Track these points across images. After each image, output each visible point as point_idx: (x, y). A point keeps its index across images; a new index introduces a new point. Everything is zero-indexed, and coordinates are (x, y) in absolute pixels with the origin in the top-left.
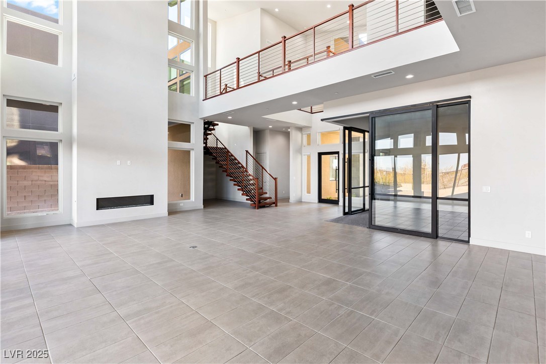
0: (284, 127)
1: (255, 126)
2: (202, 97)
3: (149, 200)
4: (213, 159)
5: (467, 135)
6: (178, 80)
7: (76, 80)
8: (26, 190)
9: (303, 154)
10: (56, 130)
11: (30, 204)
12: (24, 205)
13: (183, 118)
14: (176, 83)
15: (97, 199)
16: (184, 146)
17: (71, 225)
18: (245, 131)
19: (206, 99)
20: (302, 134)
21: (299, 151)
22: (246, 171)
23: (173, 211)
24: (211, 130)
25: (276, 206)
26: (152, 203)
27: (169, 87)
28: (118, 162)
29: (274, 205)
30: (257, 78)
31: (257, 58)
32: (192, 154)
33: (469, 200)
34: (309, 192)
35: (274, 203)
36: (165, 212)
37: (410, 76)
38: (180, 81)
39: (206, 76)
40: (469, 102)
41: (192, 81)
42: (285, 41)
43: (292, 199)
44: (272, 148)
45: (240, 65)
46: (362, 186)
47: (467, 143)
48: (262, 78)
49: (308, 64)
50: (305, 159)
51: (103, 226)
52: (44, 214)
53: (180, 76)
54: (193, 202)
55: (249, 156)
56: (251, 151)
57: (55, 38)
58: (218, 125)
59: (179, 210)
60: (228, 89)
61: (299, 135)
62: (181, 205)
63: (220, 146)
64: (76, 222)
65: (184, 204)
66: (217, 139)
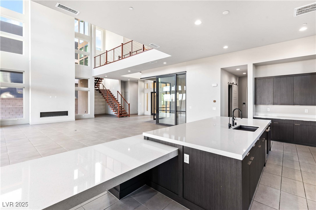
0: (136, 80)
1: (122, 80)
2: (93, 67)
3: (66, 113)
4: (102, 95)
5: (185, 87)
6: (84, 58)
7: (30, 61)
8: (10, 109)
9: (145, 93)
10: (22, 82)
11: (12, 116)
12: (9, 116)
13: (85, 77)
14: (83, 59)
15: (41, 113)
16: (85, 89)
17: (29, 124)
18: (117, 82)
19: (95, 68)
20: (144, 83)
21: (143, 91)
22: (117, 101)
23: (77, 118)
24: (100, 81)
25: (129, 116)
26: (67, 115)
27: (80, 61)
28: (51, 97)
29: (128, 116)
30: (118, 58)
31: (113, 51)
32: (89, 93)
33: (186, 112)
34: (147, 110)
35: (128, 115)
36: (73, 118)
37: (165, 63)
38: (85, 59)
39: (95, 57)
40: (185, 74)
41: (89, 59)
42: (122, 45)
43: (139, 114)
44: (130, 89)
45: (108, 54)
46: (165, 107)
47: (185, 90)
48: (120, 58)
49: (137, 54)
50: (146, 95)
51: (43, 124)
52: (17, 119)
53: (85, 56)
54: (89, 115)
55: (119, 94)
56: (120, 92)
57: (22, 42)
58: (103, 79)
59: (81, 118)
60: (108, 63)
61: (143, 84)
62: (83, 116)
63: (104, 89)
64: (30, 123)
65: (85, 116)
66: (103, 86)
